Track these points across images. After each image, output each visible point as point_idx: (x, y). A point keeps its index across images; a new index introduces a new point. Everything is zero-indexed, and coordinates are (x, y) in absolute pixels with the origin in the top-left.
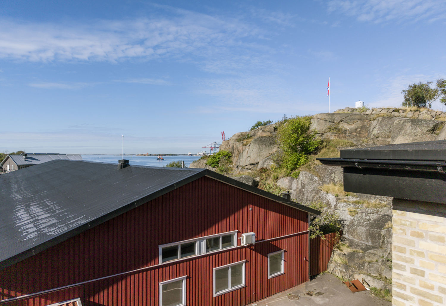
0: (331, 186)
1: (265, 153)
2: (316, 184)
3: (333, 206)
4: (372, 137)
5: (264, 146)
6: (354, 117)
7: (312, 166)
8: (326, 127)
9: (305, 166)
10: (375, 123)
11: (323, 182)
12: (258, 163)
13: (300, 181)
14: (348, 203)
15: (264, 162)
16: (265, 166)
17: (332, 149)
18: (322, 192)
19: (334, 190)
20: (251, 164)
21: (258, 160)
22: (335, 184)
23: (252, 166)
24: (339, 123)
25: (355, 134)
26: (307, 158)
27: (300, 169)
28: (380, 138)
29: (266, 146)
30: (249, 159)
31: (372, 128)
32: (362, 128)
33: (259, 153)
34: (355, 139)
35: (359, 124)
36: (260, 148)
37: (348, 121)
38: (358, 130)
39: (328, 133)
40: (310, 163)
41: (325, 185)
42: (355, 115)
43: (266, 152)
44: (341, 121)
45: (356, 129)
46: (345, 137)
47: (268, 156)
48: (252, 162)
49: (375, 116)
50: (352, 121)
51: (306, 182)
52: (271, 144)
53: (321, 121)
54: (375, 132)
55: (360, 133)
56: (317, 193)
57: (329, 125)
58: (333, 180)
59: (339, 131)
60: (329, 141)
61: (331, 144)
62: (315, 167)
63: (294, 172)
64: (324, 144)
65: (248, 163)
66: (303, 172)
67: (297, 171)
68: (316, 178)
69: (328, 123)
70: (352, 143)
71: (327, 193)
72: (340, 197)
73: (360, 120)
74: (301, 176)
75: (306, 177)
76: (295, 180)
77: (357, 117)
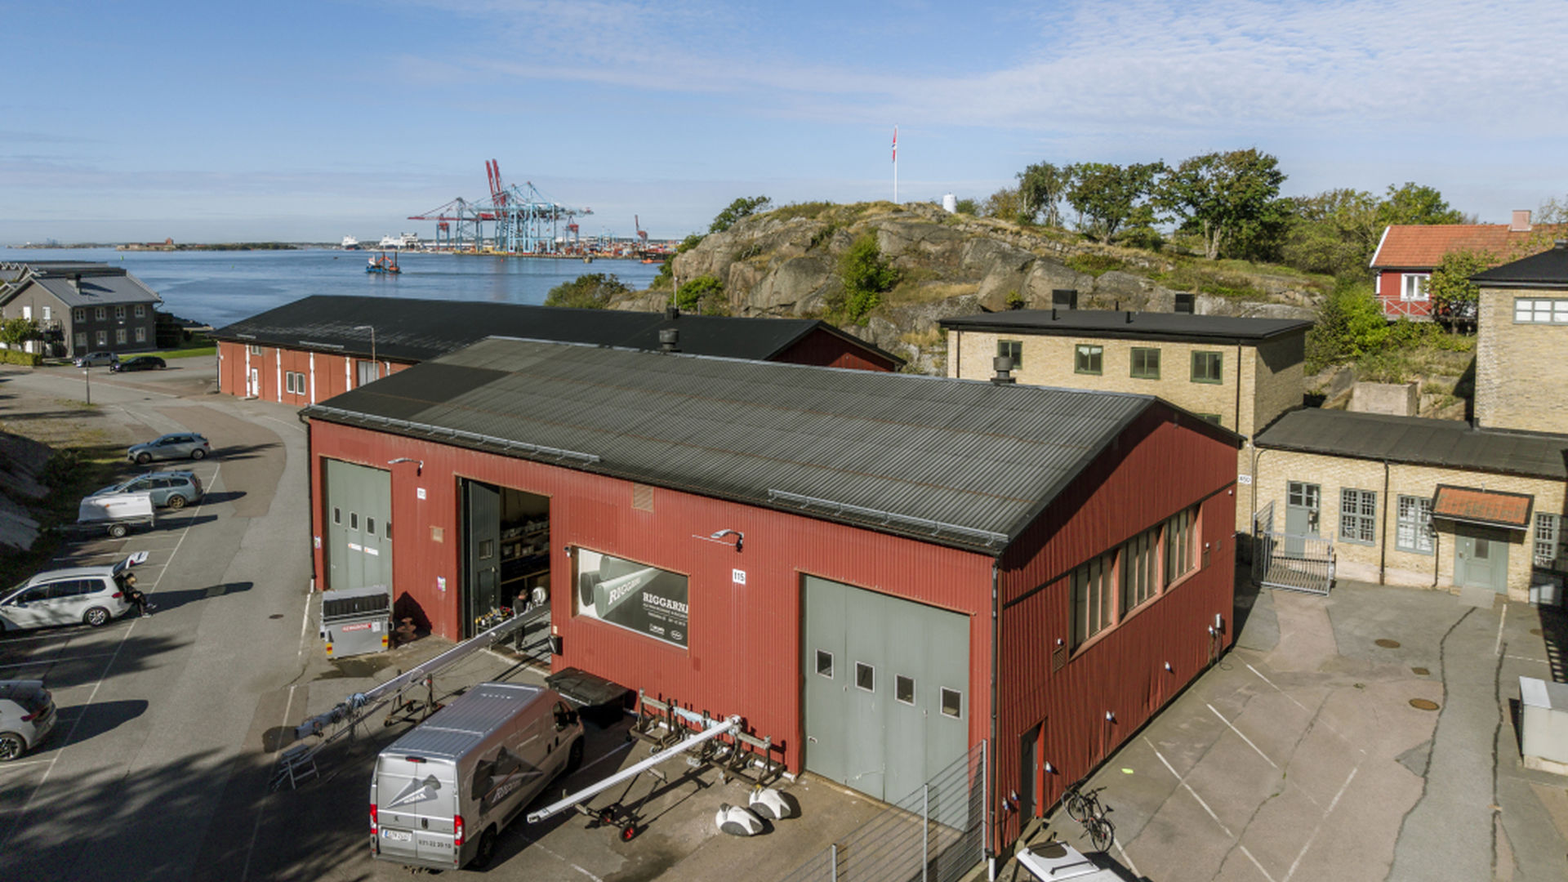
0: (913, 335)
1: (804, 287)
2: (892, 334)
3: (916, 358)
4: (964, 267)
5: (804, 275)
6: (940, 233)
7: (887, 310)
8: (901, 247)
9: (876, 309)
10: (968, 246)
11: (902, 331)
12: (793, 304)
13: (870, 331)
14: (933, 354)
15: (808, 301)
16: (810, 309)
17: (911, 284)
18: (902, 344)
19: (916, 340)
20: (782, 306)
21: (795, 299)
22: (917, 333)
23: (783, 308)
24: (919, 242)
25: (941, 260)
26: (878, 298)
27: (869, 313)
28: (973, 270)
29: (807, 276)
30: (776, 297)
31: (964, 253)
32: (953, 251)
33: (795, 286)
34: (941, 268)
35: (948, 245)
36: (796, 278)
37: (933, 240)
38: (947, 254)
39: (904, 257)
40: (884, 305)
41: (906, 334)
42: (943, 230)
43: (806, 285)
44: (923, 239)
45: (944, 253)
46: (928, 265)
47: (811, 293)
48: (782, 303)
49: (969, 235)
50: (938, 241)
51: (879, 332)
52: (815, 272)
53: (894, 237)
54: (968, 260)
55: (949, 260)
56: (895, 346)
57: (904, 244)
58: (915, 328)
59: (920, 254)
60: (906, 271)
61: (910, 275)
62: (890, 312)
63: (861, 318)
64: (900, 275)
65: (775, 304)
66: (875, 319)
67: (865, 317)
68: (893, 326)
69: (904, 241)
70: (938, 275)
71: (909, 344)
72: (923, 348)
73: (949, 239)
74: (872, 324)
75: (879, 324)
76: (863, 330)
77: (945, 234)
